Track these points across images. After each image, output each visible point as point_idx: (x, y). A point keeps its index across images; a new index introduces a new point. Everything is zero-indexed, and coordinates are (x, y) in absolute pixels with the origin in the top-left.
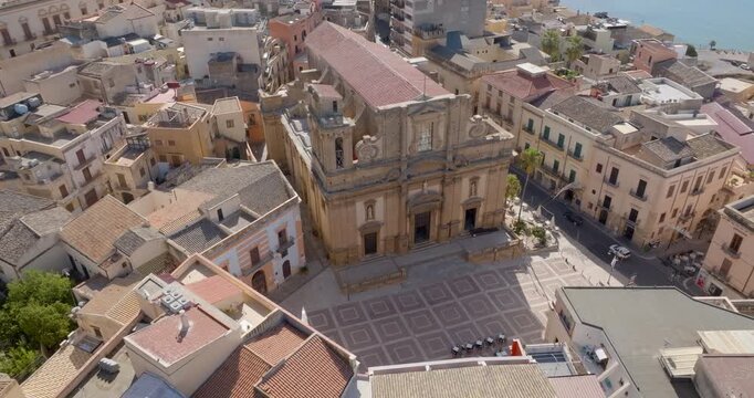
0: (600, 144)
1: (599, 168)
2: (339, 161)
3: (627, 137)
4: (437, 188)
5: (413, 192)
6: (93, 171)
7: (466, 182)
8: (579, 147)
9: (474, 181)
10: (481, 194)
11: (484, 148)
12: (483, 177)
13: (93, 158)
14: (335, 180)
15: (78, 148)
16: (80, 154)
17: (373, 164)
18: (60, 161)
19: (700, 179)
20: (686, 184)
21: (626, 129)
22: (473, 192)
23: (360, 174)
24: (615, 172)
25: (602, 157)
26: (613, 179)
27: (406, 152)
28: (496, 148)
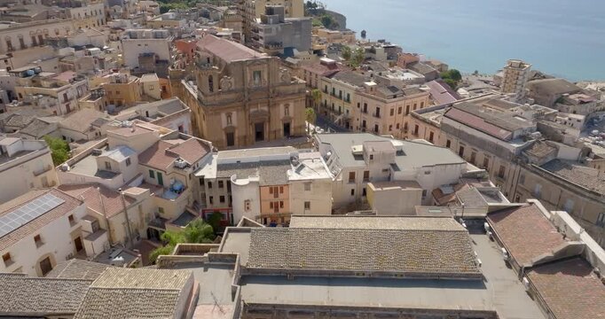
0: (357, 92)
1: (359, 105)
2: (211, 90)
3: (371, 88)
4: (266, 109)
5: (252, 110)
6: (71, 107)
7: (282, 106)
8: (348, 95)
9: (287, 106)
10: (291, 114)
11: (290, 88)
12: (292, 105)
13: (71, 99)
14: (209, 98)
15: (64, 92)
16: (65, 95)
17: (230, 91)
18: (55, 98)
19: (408, 107)
20: (400, 109)
21: (372, 83)
22: (287, 112)
23: (224, 97)
24: (366, 105)
25: (360, 99)
26: (365, 111)
27: (247, 86)
28: (297, 88)
